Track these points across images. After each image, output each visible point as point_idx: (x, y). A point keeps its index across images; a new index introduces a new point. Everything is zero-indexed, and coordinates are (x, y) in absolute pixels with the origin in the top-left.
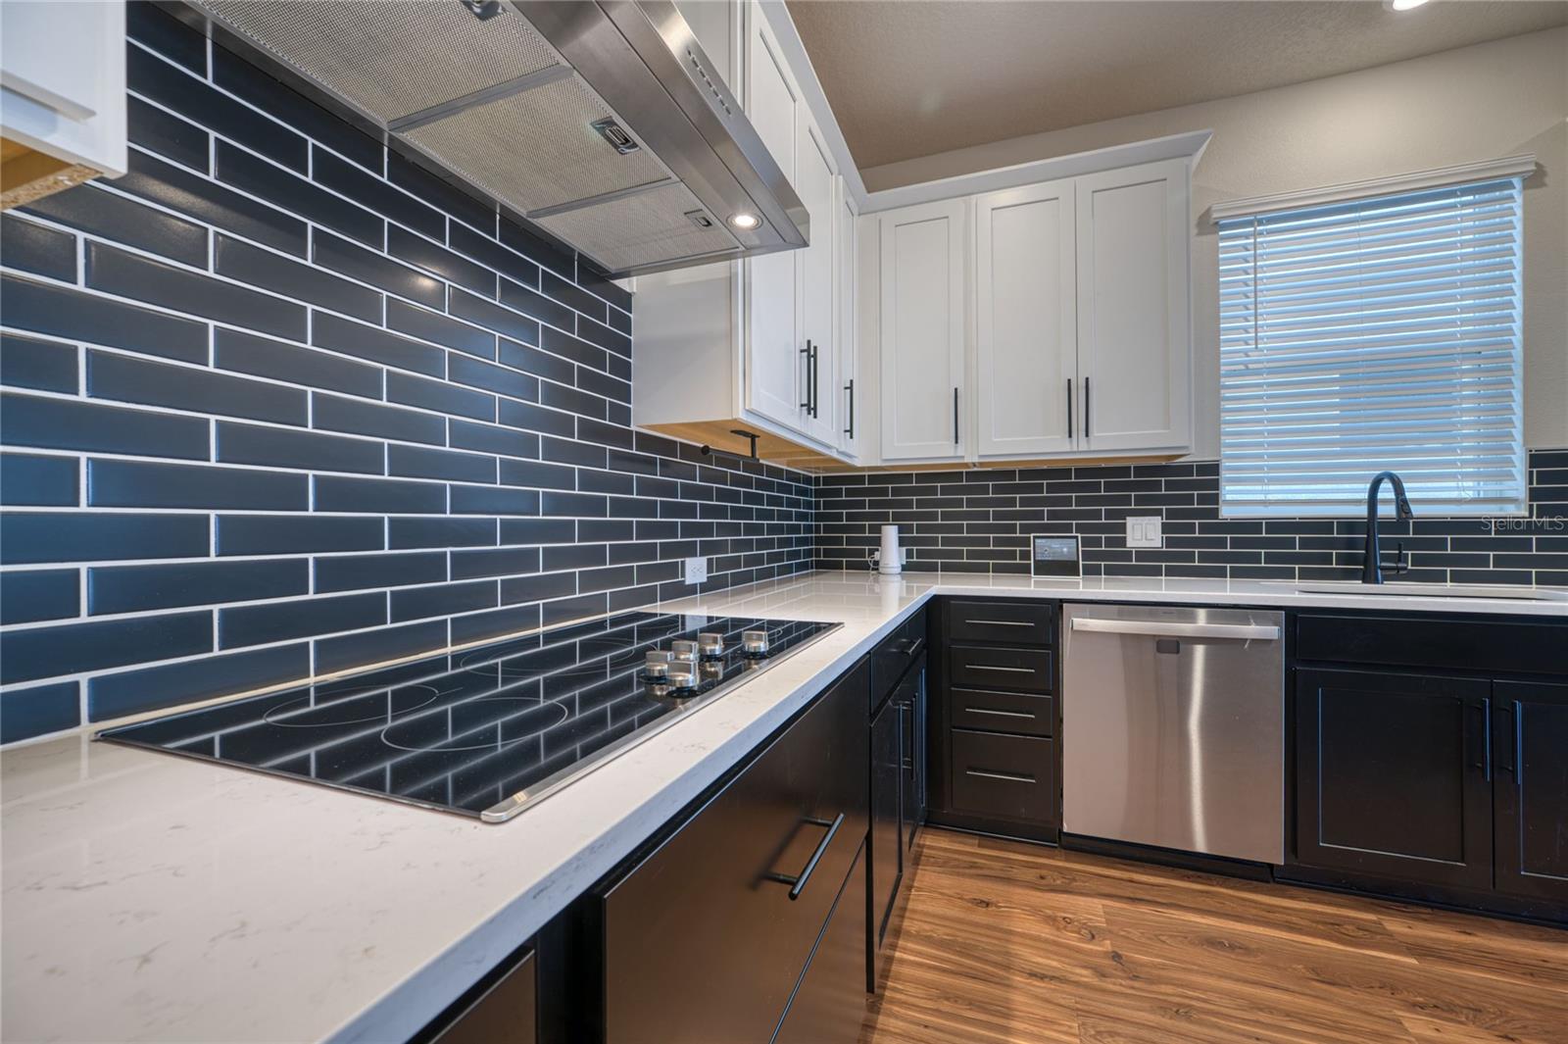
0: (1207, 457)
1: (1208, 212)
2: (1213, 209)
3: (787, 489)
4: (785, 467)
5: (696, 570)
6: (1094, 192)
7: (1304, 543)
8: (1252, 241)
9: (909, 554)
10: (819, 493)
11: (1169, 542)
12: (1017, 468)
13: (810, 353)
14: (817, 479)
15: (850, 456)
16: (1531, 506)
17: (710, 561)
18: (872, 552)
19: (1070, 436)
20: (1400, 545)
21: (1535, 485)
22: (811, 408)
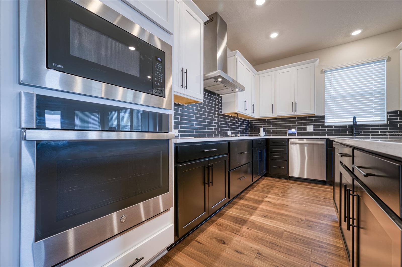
0: (322, 114)
1: (322, 70)
2: (323, 69)
3: (243, 122)
4: (243, 118)
5: (229, 133)
6: (298, 69)
7: (341, 130)
8: (331, 74)
9: (266, 133)
10: (249, 123)
11: (315, 130)
12: (286, 117)
13: (246, 102)
14: (249, 120)
15: (254, 116)
16: (388, 122)
17: (231, 132)
18: (259, 133)
19: (293, 112)
20: (359, 129)
21: (388, 118)
22: (246, 109)
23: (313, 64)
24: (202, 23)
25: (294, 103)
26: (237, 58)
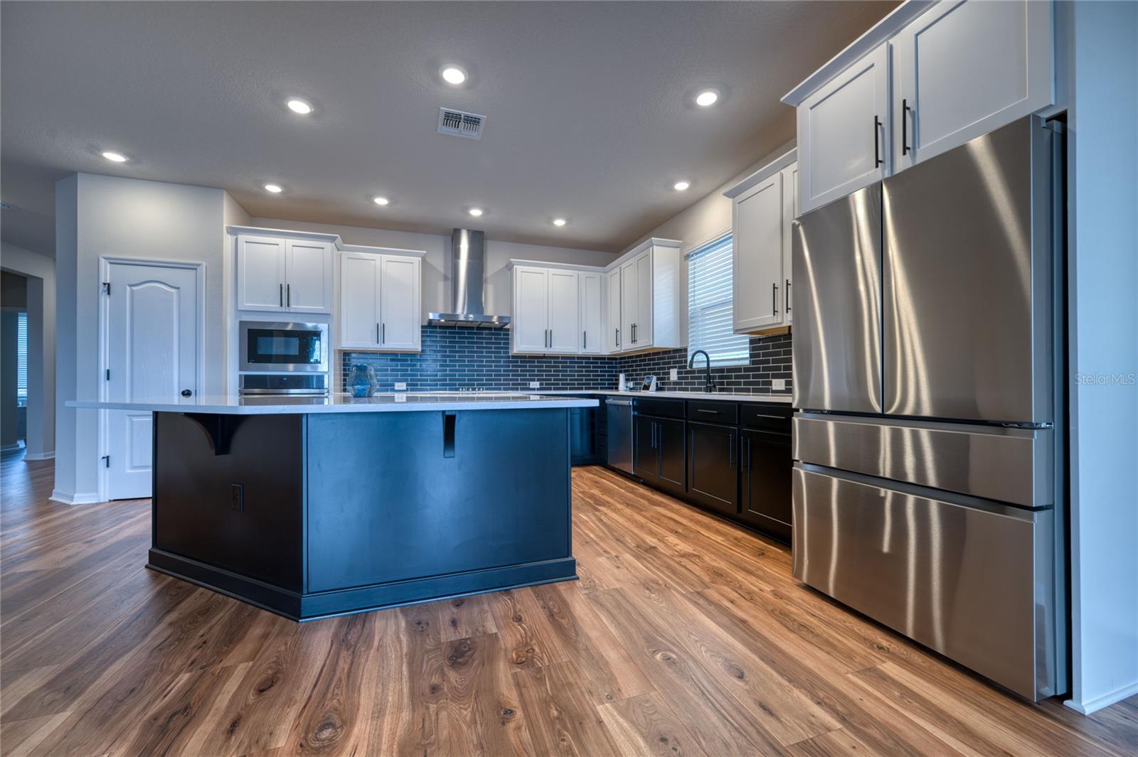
5: (535, 385)
8: (694, 260)
13: (548, 332)
22: (548, 346)
23: (651, 249)
24: (417, 260)
25: (634, 327)
26: (518, 269)
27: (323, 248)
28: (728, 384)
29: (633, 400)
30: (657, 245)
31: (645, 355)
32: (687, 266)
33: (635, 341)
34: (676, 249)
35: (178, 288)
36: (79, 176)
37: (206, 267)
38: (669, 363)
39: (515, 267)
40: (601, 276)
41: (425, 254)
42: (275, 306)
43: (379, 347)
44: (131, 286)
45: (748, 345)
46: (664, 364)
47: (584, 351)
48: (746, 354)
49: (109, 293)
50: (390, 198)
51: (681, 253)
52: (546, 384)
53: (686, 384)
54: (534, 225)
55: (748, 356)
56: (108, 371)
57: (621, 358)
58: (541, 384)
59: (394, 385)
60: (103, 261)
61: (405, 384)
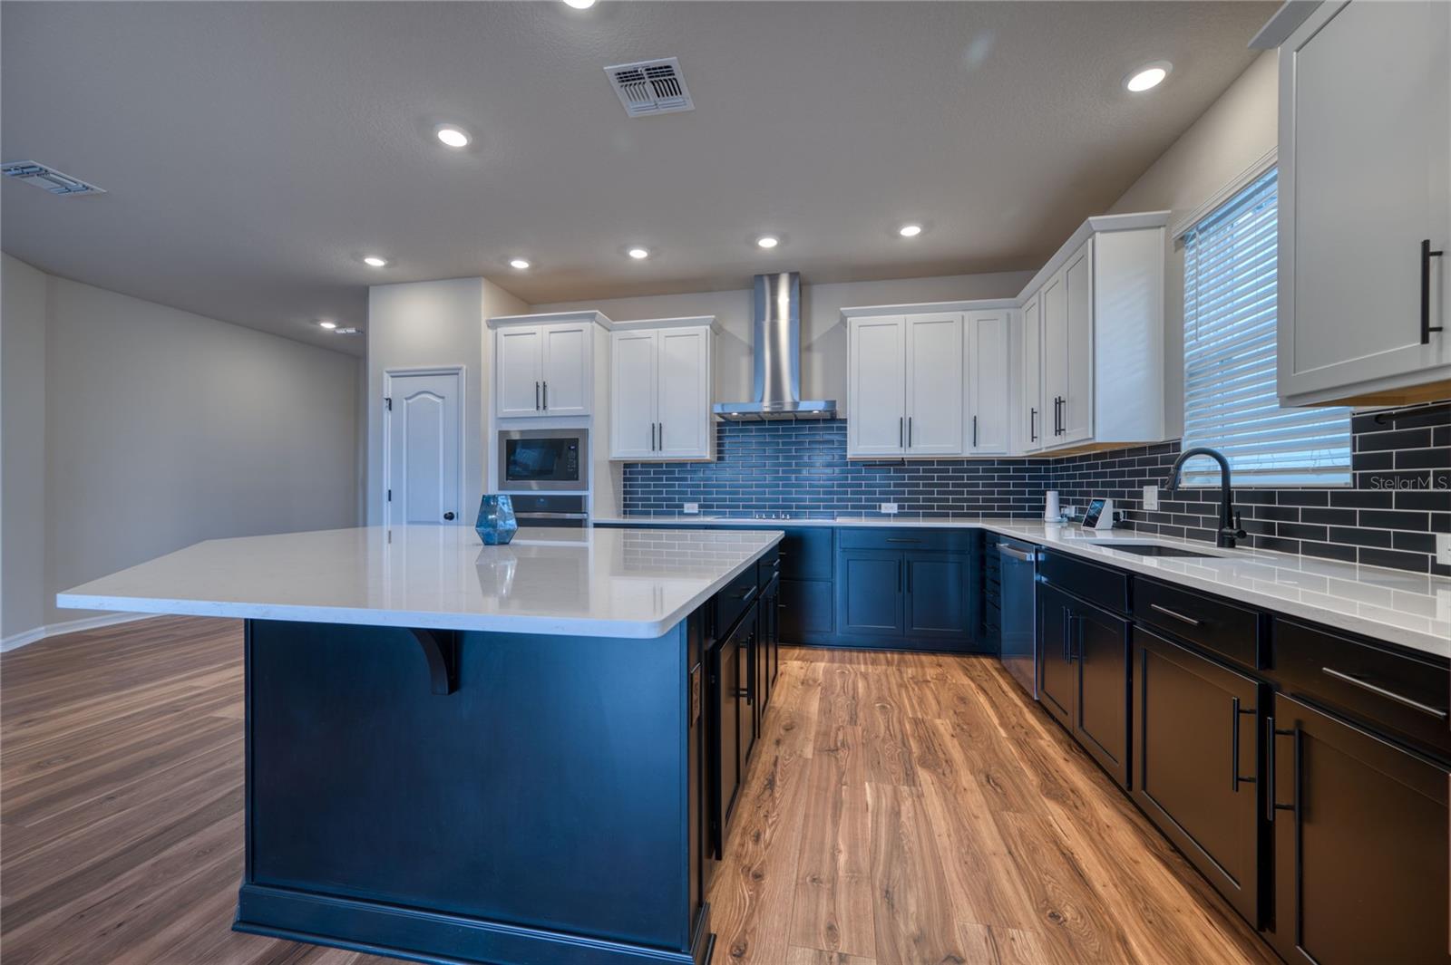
8: (1195, 247)
11: (1162, 506)
17: (901, 505)
21: (1357, 453)
23: (1090, 241)
24: (703, 331)
25: (1059, 402)
26: (854, 322)
27: (581, 331)
28: (1285, 530)
29: (1037, 552)
30: (1103, 232)
31: (1097, 456)
32: (1183, 260)
33: (1060, 430)
34: (1157, 230)
35: (443, 398)
36: (371, 289)
37: (467, 371)
38: (1143, 473)
39: (849, 319)
40: (1008, 315)
41: (715, 319)
42: (531, 410)
43: (656, 455)
44: (407, 399)
45: (1348, 434)
46: (1132, 474)
47: (974, 450)
48: (1343, 455)
49: (390, 409)
50: (651, 249)
51: (1167, 235)
52: (910, 507)
53: (1178, 520)
54: (865, 244)
55: (1348, 461)
56: (390, 491)
57: (1057, 461)
58: (899, 507)
59: (682, 506)
60: (386, 376)
61: (696, 505)
